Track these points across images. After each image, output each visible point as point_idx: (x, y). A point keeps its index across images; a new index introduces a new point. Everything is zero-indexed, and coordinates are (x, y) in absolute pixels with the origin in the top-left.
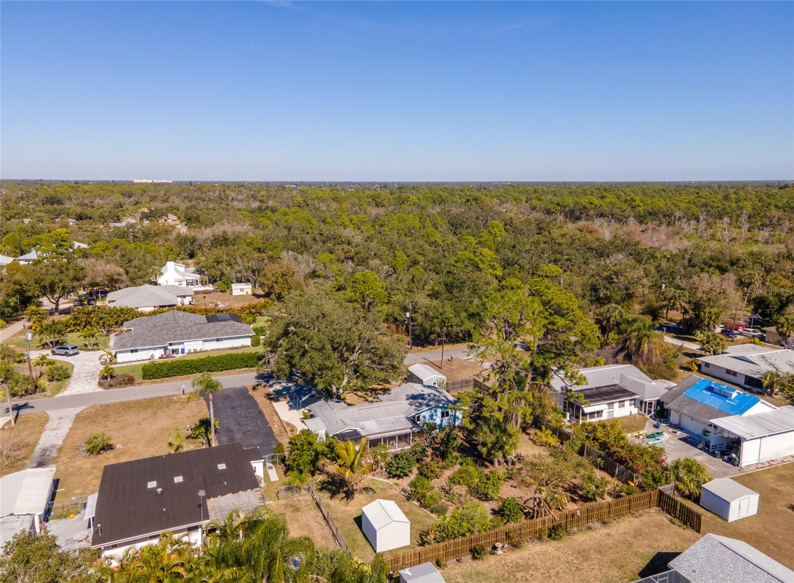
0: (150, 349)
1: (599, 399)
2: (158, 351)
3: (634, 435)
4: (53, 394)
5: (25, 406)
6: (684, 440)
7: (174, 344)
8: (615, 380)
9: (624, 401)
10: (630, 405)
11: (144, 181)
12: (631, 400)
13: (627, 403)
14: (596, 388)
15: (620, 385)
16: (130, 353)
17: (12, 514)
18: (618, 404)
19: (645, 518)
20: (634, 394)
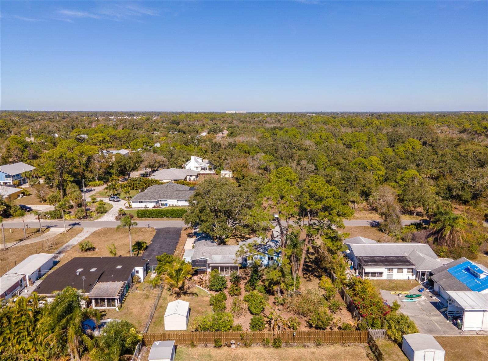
0: (149, 202)
1: (381, 264)
2: (153, 203)
3: (397, 293)
4: (95, 219)
5: (78, 224)
6: (435, 304)
7: (163, 201)
8: (406, 253)
9: (402, 269)
10: (408, 272)
11: (231, 112)
12: (408, 269)
13: (405, 271)
14: (386, 257)
15: (407, 258)
16: (138, 203)
17: (16, 273)
18: (397, 270)
19: (350, 349)
20: (412, 265)
